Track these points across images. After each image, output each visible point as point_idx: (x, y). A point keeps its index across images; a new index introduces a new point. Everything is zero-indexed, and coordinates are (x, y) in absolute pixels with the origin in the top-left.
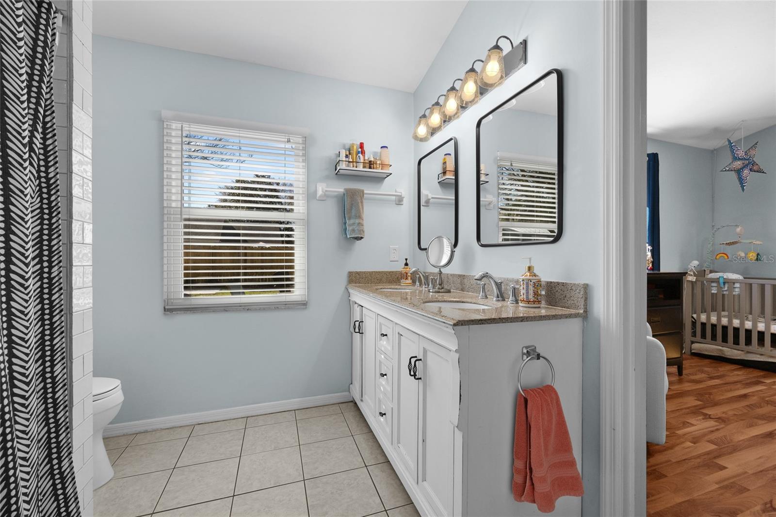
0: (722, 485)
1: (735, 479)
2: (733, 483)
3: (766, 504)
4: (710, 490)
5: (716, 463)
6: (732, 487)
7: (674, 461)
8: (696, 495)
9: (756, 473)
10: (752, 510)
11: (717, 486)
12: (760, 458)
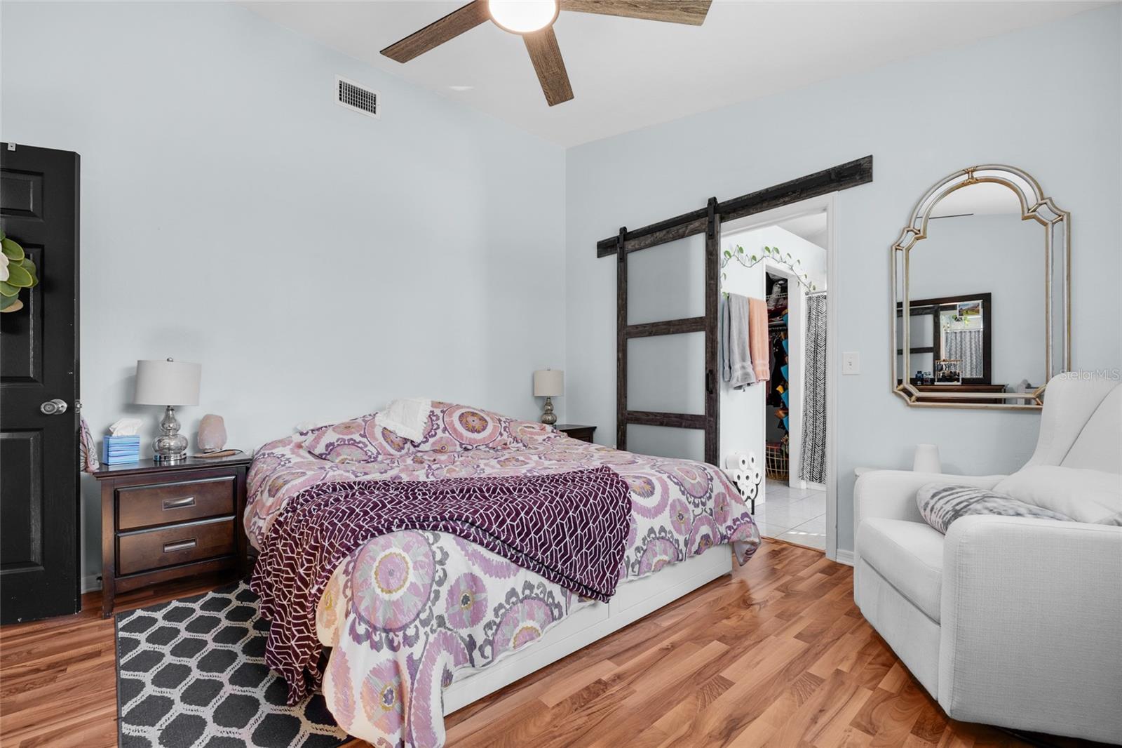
0: (798, 617)
1: (787, 625)
2: (788, 621)
3: (764, 607)
4: (807, 609)
5: (806, 642)
6: (790, 616)
7: (848, 635)
8: (817, 602)
9: (767, 637)
10: (775, 600)
11: (801, 614)
12: (758, 663)
